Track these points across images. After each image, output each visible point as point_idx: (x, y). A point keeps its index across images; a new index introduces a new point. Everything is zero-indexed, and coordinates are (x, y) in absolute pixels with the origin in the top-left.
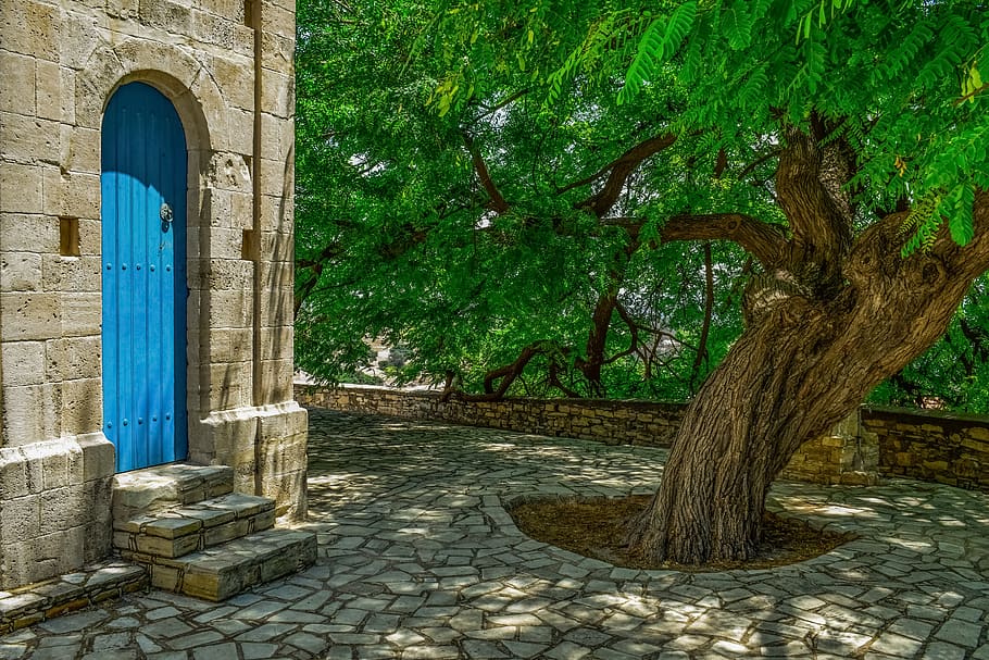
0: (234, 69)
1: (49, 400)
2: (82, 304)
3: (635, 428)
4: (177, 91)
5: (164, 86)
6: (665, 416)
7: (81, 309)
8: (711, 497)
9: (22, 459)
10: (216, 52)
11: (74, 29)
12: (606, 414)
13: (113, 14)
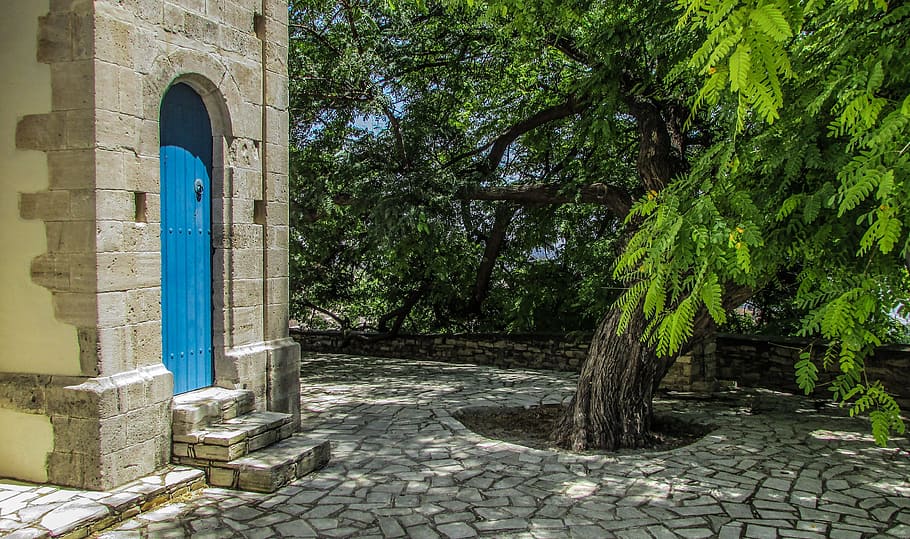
0: (248, 72)
1: (129, 339)
2: (148, 261)
3: (512, 355)
4: (208, 89)
5: (199, 85)
6: (538, 346)
7: (149, 265)
8: (617, 401)
9: (114, 386)
10: (235, 58)
11: (142, 42)
12: (487, 345)
13: (168, 29)
